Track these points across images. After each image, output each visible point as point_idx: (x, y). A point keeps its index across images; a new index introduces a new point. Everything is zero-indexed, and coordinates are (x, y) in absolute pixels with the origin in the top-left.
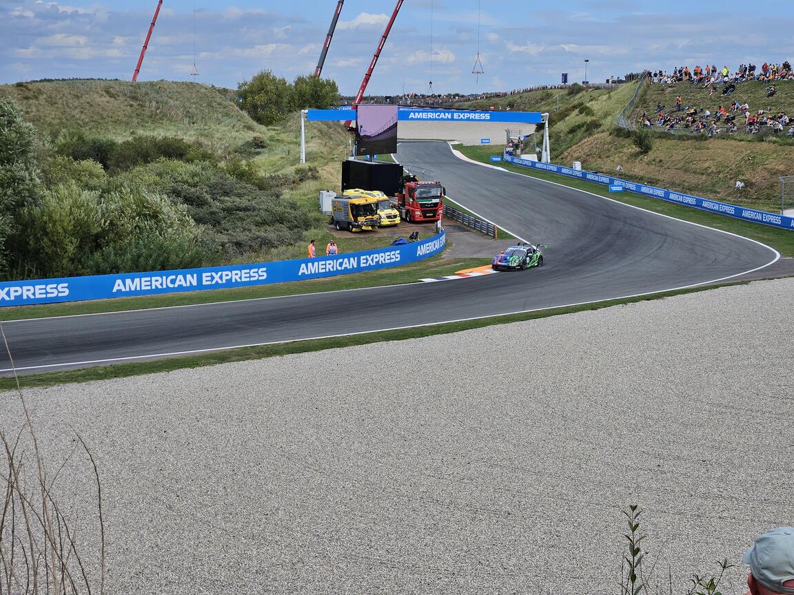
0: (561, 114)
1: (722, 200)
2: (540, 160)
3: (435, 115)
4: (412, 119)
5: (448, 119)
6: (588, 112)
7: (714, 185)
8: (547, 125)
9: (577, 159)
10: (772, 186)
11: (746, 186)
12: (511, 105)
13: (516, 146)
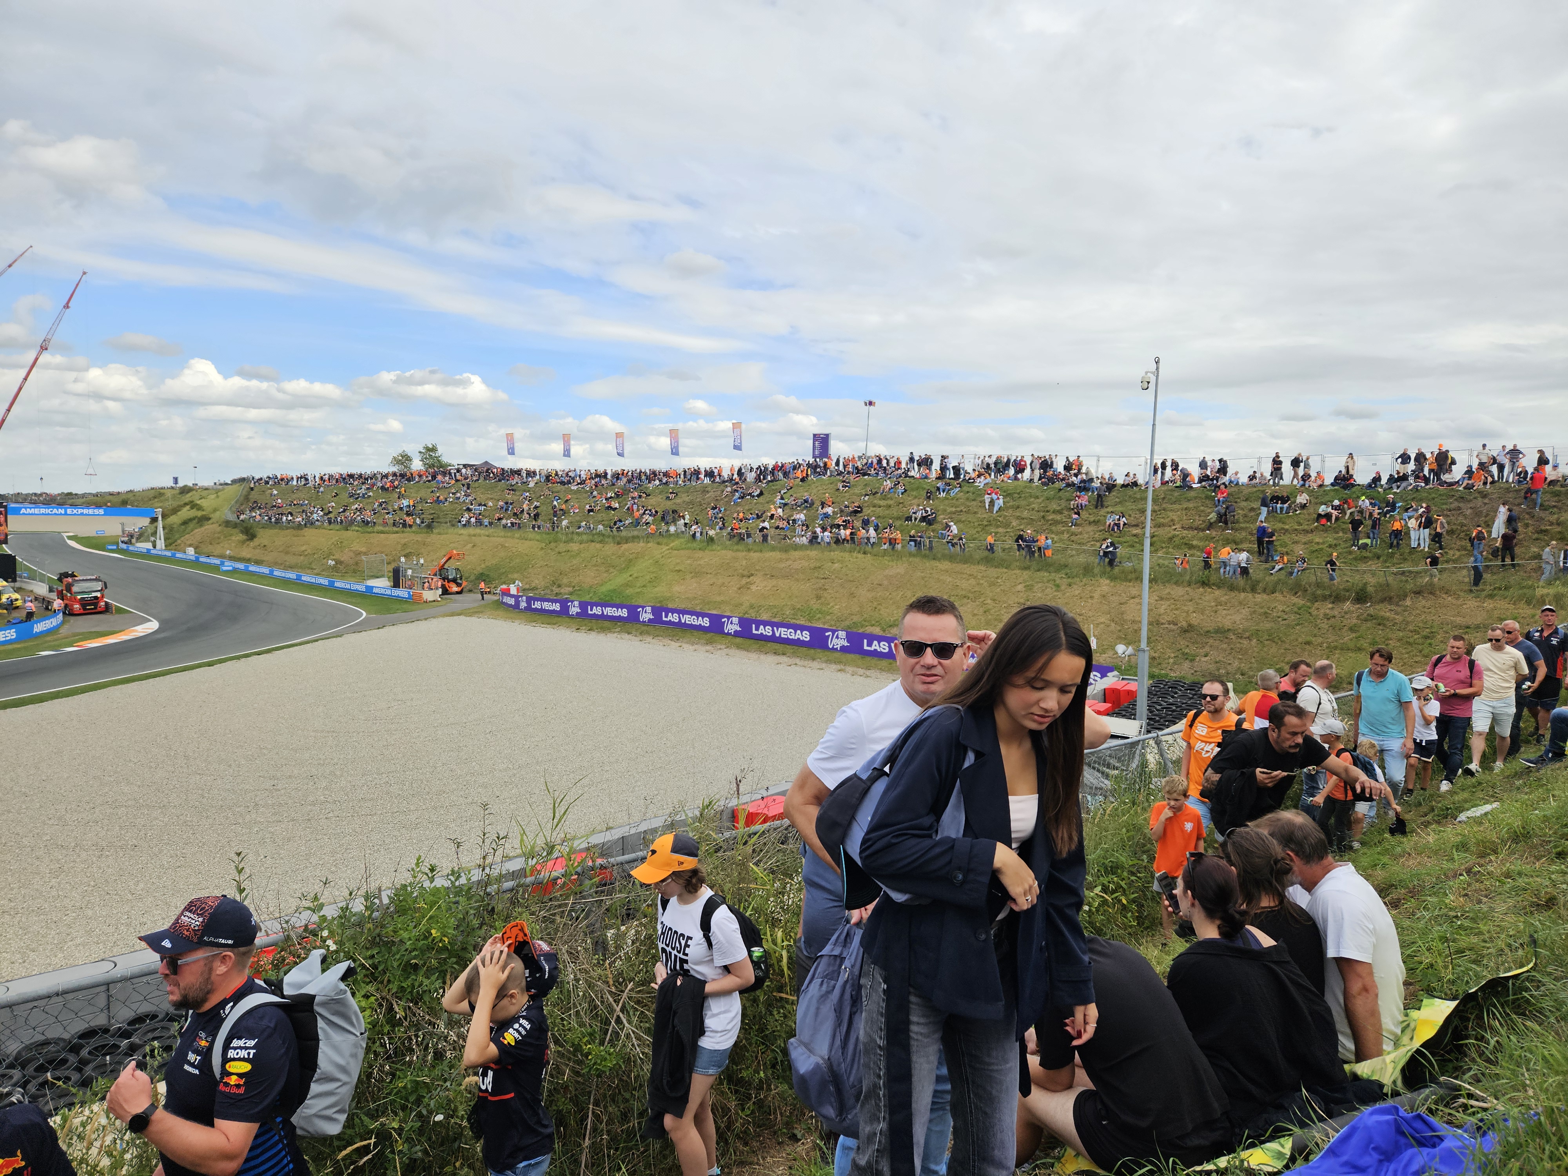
0: (173, 510)
1: (317, 574)
2: (154, 547)
3: (48, 511)
4: (24, 514)
5: (61, 514)
6: (199, 508)
7: (310, 564)
8: (160, 518)
9: (190, 546)
10: (357, 564)
11: (336, 563)
12: (124, 503)
13: (132, 536)
